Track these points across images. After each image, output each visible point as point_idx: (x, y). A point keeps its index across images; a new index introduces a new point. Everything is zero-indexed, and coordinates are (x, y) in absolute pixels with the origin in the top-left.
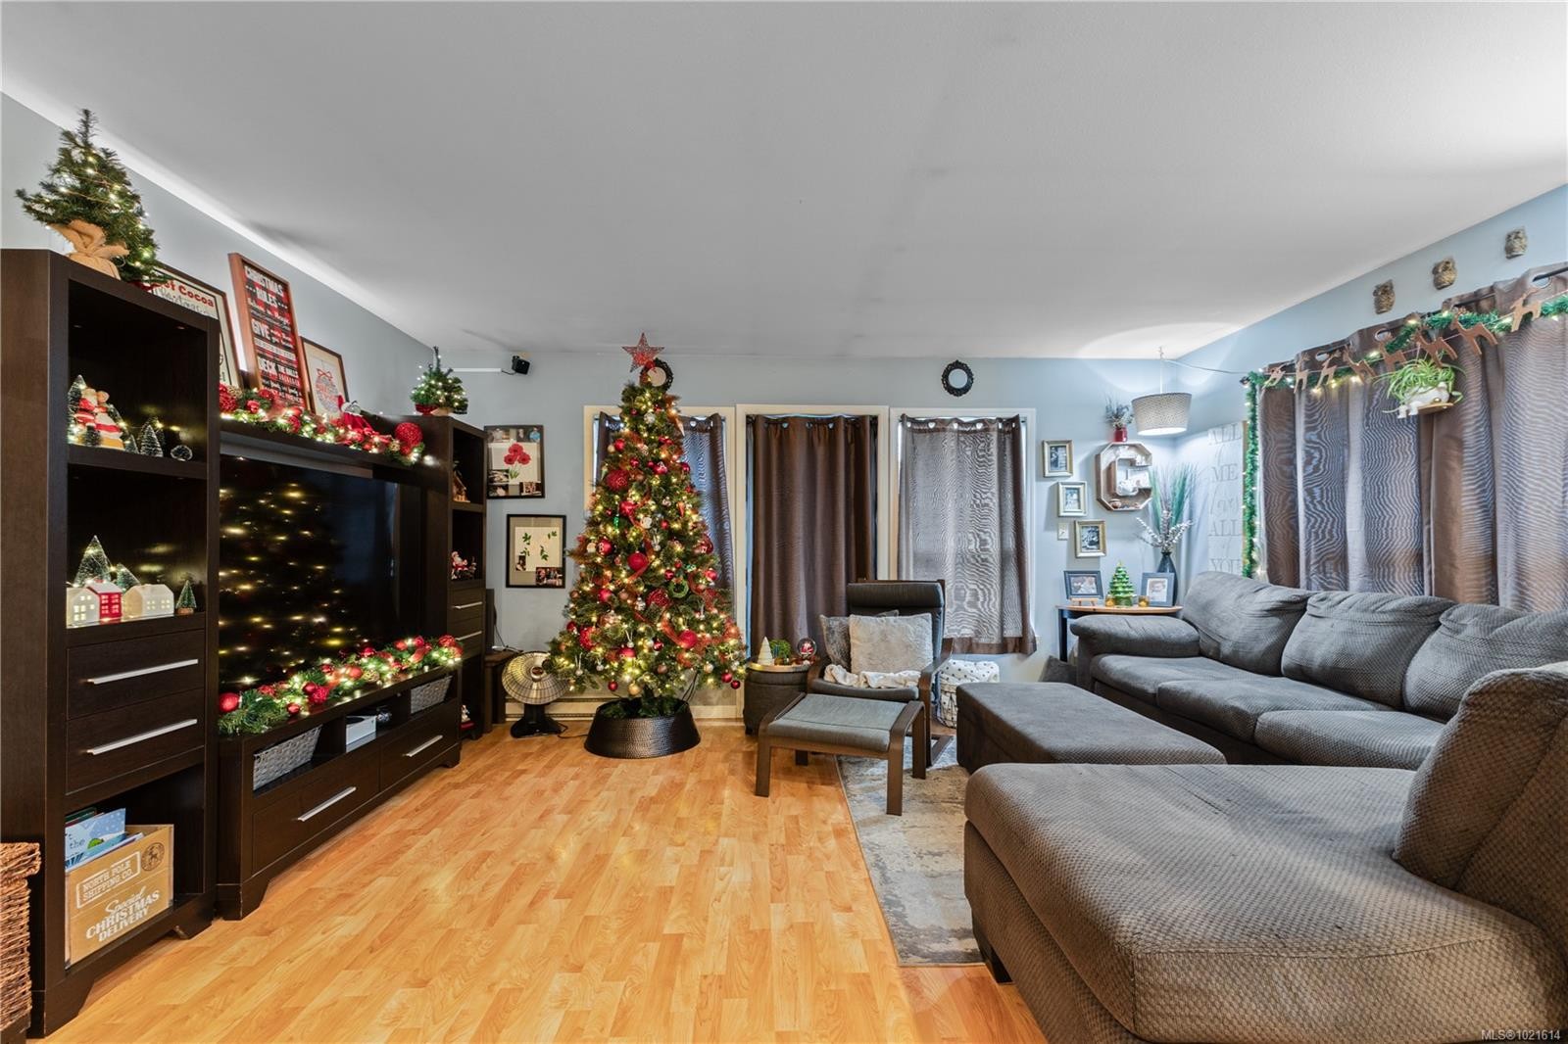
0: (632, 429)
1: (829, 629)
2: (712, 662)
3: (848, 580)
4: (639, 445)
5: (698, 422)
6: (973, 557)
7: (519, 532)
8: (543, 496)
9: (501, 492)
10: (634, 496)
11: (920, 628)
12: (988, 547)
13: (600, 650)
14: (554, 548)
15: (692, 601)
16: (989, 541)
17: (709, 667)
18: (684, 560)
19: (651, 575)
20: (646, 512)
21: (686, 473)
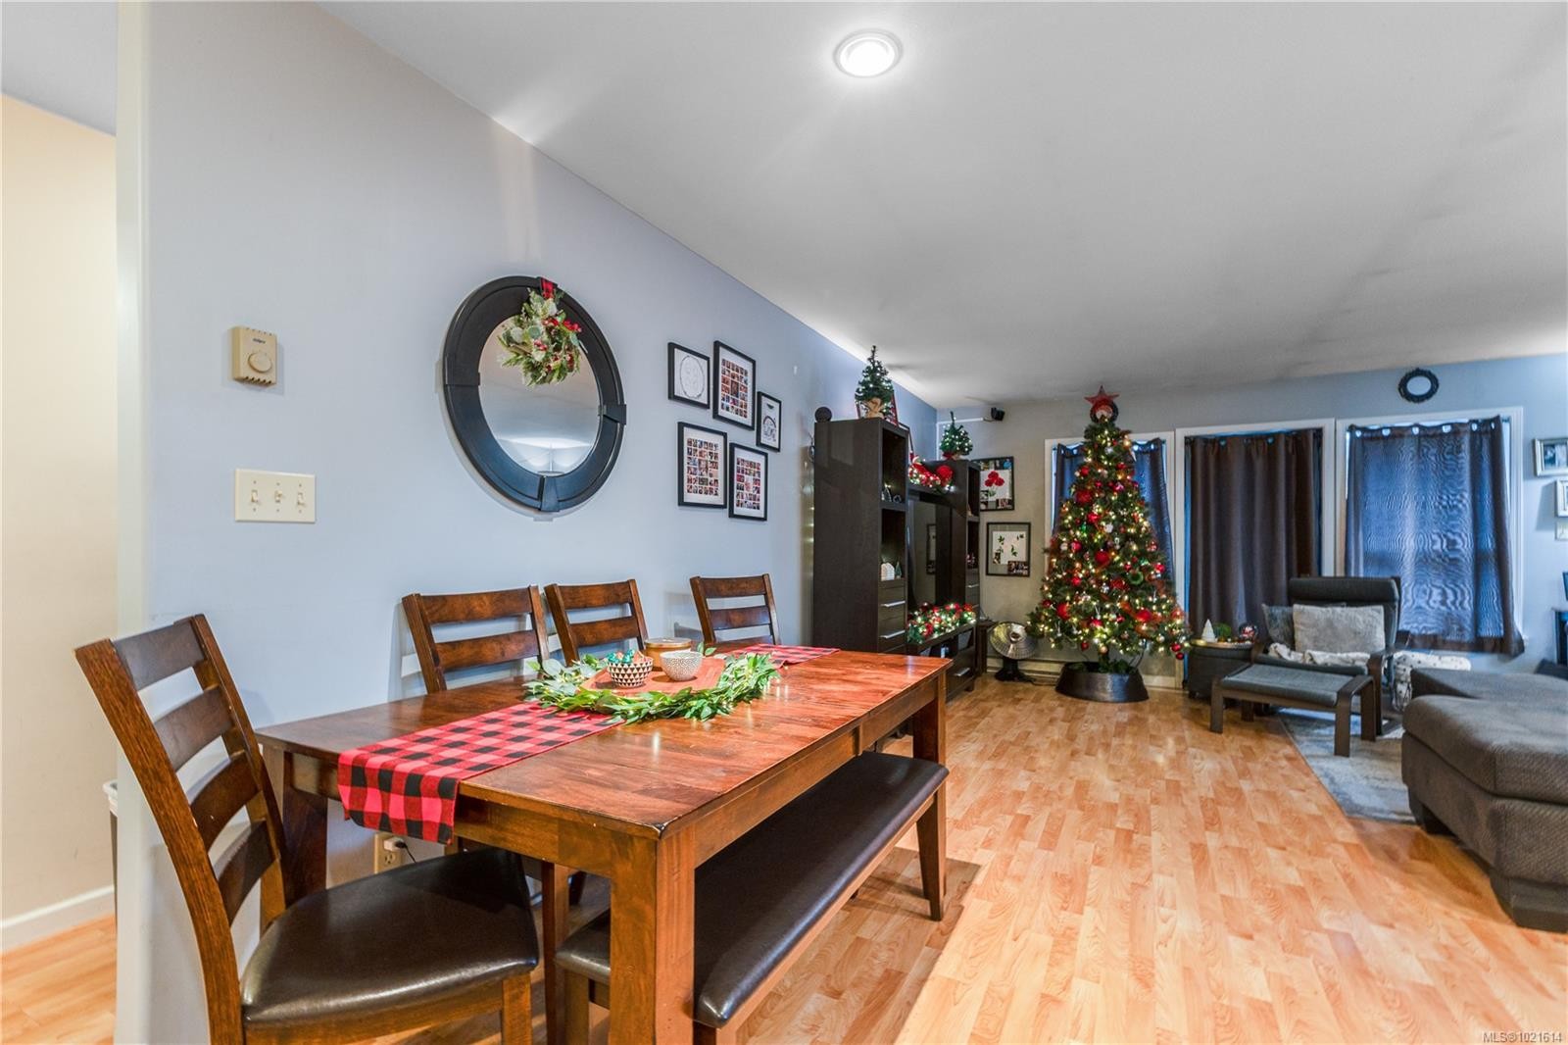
0: (1094, 459)
1: (1271, 615)
2: (1163, 635)
3: (1289, 575)
4: (1100, 471)
5: (1139, 445)
6: (1440, 556)
7: (996, 535)
8: (1013, 509)
9: (983, 507)
10: (1097, 509)
11: (1370, 619)
12: (1458, 547)
13: (1075, 620)
14: (1021, 546)
15: (1148, 587)
16: (1459, 541)
17: (1161, 638)
18: (1138, 556)
19: (1111, 567)
20: (1108, 521)
21: (1138, 489)
